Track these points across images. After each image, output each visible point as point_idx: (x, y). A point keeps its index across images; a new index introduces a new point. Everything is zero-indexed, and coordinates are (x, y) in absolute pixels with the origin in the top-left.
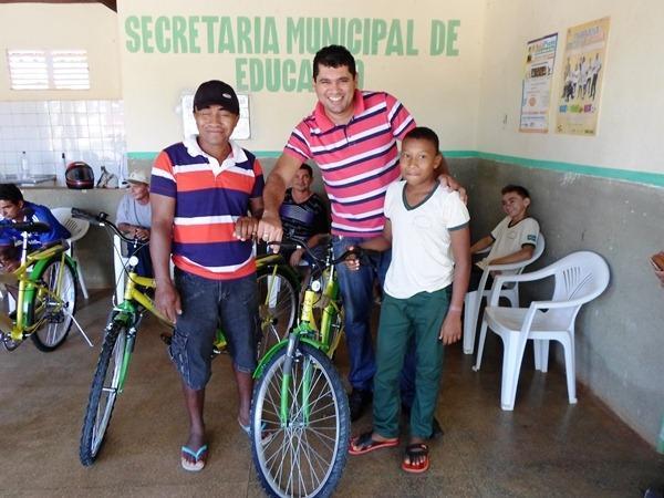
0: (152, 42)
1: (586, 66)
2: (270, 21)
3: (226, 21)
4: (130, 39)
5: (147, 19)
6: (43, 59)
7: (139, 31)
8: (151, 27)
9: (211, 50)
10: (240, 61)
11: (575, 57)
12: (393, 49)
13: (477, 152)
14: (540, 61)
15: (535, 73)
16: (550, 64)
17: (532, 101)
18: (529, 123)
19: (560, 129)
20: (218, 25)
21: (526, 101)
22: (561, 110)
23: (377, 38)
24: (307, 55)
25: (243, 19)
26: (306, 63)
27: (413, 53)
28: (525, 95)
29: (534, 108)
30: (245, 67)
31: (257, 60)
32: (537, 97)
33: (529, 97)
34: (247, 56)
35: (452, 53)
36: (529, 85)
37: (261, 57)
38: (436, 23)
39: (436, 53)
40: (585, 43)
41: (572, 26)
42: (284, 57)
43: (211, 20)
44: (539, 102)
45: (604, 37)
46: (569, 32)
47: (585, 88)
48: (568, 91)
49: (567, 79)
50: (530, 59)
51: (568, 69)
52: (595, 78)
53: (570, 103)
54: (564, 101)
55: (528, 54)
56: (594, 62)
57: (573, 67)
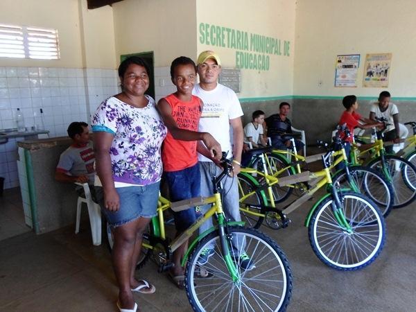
0: (209, 39)
1: (379, 67)
2: (246, 33)
3: (233, 31)
4: (201, 36)
5: (207, 26)
6: (22, 38)
7: (204, 32)
8: (209, 31)
9: (228, 47)
10: (237, 53)
11: (373, 63)
12: (276, 52)
13: (293, 96)
14: (349, 63)
15: (346, 67)
16: (356, 64)
17: (344, 77)
18: (342, 84)
19: (365, 86)
20: (231, 33)
21: (338, 76)
22: (366, 79)
23: (273, 46)
24: (255, 52)
25: (238, 32)
26: (255, 55)
27: (280, 54)
28: (338, 74)
29: (346, 79)
30: (239, 56)
31: (242, 53)
32: (347, 75)
33: (341, 75)
34: (239, 50)
35: (288, 55)
36: (341, 71)
37: (244, 51)
38: (285, 42)
39: (285, 55)
40: (379, 60)
41: (369, 53)
42: (249, 52)
43: (229, 30)
44: (349, 77)
45: (390, 59)
46: (368, 55)
47: (380, 73)
48: (370, 74)
49: (369, 70)
50: (340, 61)
51: (369, 67)
52: (386, 71)
53: (372, 77)
54: (367, 77)
55: (338, 59)
56: (385, 66)
57: (372, 67)
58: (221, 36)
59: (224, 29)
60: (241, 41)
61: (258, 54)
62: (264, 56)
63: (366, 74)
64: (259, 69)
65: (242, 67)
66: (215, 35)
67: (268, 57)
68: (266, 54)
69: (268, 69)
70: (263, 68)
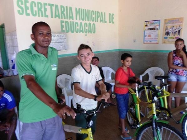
0: (29, 11)
1: (174, 29)
2: (71, 8)
4: (19, 9)
5: (26, 2)
8: (28, 5)
9: (52, 17)
10: (62, 22)
11: (169, 26)
12: (101, 21)
13: (119, 50)
14: (152, 26)
15: (150, 29)
16: (158, 27)
17: (150, 36)
18: (149, 41)
19: (164, 43)
20: (54, 8)
21: (146, 36)
22: (165, 38)
23: (98, 17)
24: (81, 21)
25: (62, 7)
26: (81, 23)
27: (106, 22)
28: (145, 35)
29: (151, 38)
30: (64, 24)
31: (66, 22)
32: (151, 35)
33: (148, 35)
34: (63, 20)
35: (113, 23)
36: (147, 32)
37: (69, 21)
38: (110, 14)
39: (110, 22)
40: (173, 23)
41: (167, 18)
42: (75, 21)
43: (51, 5)
44: (153, 37)
45: (182, 22)
46: (166, 20)
47: (175, 33)
48: (168, 34)
49: (167, 31)
50: (146, 26)
51: (167, 29)
52: (179, 31)
53: (169, 36)
54: (166, 36)
55: (145, 24)
56: (178, 28)
57: (169, 28)
58: (43, 9)
59: (45, 4)
60: (65, 13)
61: (83, 22)
62: (90, 24)
63: (165, 34)
64: (86, 32)
65: (68, 32)
66: (35, 9)
67: (94, 24)
68: (92, 23)
69: (94, 33)
70: (90, 32)
